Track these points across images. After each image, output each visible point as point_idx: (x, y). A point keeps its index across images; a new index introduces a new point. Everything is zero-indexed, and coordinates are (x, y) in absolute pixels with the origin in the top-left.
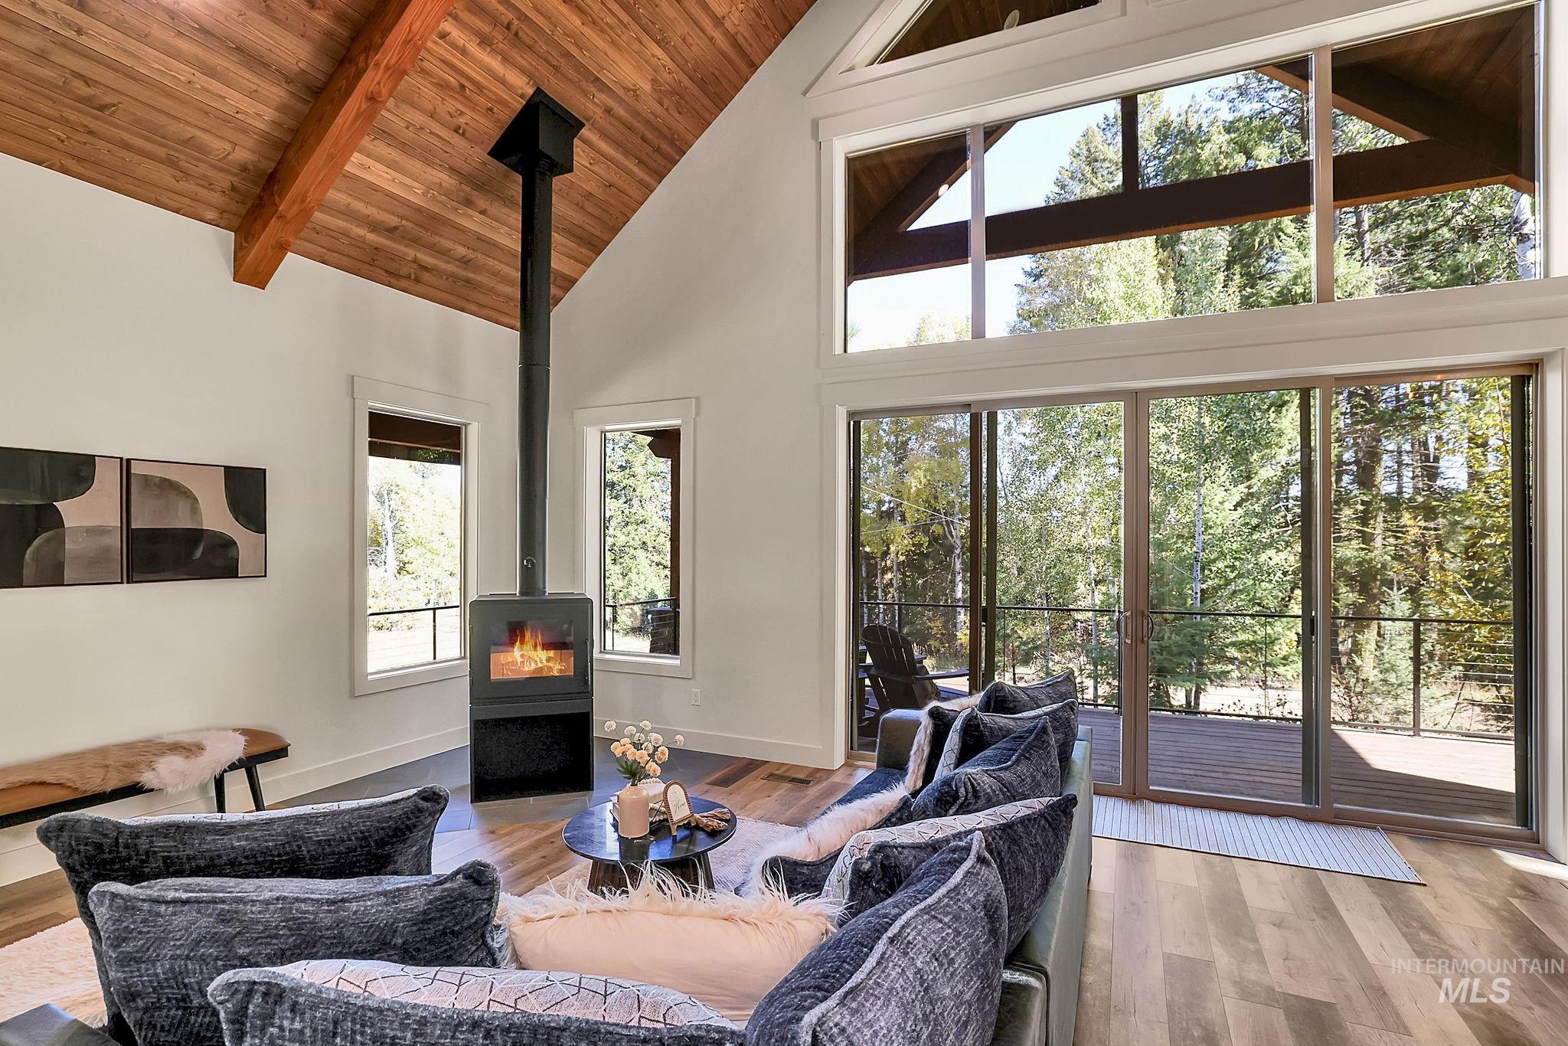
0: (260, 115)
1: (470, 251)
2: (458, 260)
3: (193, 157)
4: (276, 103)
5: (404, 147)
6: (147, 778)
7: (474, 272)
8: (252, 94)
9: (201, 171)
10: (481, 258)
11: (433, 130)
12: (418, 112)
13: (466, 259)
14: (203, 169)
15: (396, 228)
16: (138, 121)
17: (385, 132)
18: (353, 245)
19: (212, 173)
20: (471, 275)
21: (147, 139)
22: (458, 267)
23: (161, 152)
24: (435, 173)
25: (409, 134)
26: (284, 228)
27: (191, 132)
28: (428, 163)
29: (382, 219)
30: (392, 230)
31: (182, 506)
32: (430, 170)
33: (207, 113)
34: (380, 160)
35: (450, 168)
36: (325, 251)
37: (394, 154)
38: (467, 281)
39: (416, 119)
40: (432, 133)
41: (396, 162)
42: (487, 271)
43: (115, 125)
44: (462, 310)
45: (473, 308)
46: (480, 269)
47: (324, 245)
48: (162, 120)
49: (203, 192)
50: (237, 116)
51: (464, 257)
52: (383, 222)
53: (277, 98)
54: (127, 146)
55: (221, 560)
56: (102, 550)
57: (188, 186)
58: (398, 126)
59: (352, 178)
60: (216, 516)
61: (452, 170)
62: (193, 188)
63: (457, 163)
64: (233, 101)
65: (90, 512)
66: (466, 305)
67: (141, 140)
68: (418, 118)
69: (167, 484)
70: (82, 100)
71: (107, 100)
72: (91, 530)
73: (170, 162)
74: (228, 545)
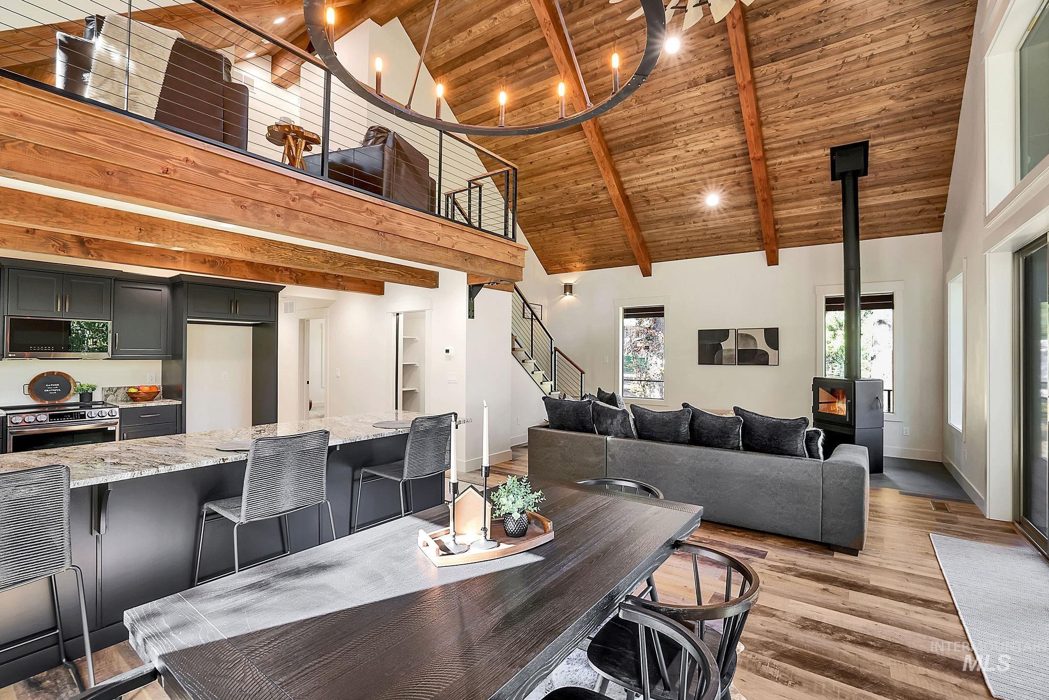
0: (751, 218)
3: (744, 237)
5: (797, 199)
8: (745, 215)
12: (792, 188)
14: (748, 239)
16: (728, 236)
19: (750, 238)
23: (736, 240)
25: (795, 195)
27: (739, 232)
28: (810, 198)
29: (810, 224)
30: (817, 225)
31: (752, 342)
32: (813, 200)
33: (739, 226)
34: (793, 208)
35: (820, 195)
37: (795, 204)
38: (870, 226)
40: (803, 190)
43: (724, 240)
44: (879, 237)
45: (885, 234)
48: (731, 233)
50: (746, 222)
54: (729, 243)
55: (763, 360)
56: (732, 355)
57: (747, 244)
58: (789, 195)
59: (786, 218)
60: (762, 345)
61: (822, 195)
62: (749, 244)
63: (823, 191)
64: (742, 219)
65: (728, 345)
66: (879, 235)
67: (731, 240)
68: (794, 189)
69: (747, 336)
70: (716, 238)
71: (720, 235)
72: (729, 350)
73: (741, 241)
74: (766, 354)
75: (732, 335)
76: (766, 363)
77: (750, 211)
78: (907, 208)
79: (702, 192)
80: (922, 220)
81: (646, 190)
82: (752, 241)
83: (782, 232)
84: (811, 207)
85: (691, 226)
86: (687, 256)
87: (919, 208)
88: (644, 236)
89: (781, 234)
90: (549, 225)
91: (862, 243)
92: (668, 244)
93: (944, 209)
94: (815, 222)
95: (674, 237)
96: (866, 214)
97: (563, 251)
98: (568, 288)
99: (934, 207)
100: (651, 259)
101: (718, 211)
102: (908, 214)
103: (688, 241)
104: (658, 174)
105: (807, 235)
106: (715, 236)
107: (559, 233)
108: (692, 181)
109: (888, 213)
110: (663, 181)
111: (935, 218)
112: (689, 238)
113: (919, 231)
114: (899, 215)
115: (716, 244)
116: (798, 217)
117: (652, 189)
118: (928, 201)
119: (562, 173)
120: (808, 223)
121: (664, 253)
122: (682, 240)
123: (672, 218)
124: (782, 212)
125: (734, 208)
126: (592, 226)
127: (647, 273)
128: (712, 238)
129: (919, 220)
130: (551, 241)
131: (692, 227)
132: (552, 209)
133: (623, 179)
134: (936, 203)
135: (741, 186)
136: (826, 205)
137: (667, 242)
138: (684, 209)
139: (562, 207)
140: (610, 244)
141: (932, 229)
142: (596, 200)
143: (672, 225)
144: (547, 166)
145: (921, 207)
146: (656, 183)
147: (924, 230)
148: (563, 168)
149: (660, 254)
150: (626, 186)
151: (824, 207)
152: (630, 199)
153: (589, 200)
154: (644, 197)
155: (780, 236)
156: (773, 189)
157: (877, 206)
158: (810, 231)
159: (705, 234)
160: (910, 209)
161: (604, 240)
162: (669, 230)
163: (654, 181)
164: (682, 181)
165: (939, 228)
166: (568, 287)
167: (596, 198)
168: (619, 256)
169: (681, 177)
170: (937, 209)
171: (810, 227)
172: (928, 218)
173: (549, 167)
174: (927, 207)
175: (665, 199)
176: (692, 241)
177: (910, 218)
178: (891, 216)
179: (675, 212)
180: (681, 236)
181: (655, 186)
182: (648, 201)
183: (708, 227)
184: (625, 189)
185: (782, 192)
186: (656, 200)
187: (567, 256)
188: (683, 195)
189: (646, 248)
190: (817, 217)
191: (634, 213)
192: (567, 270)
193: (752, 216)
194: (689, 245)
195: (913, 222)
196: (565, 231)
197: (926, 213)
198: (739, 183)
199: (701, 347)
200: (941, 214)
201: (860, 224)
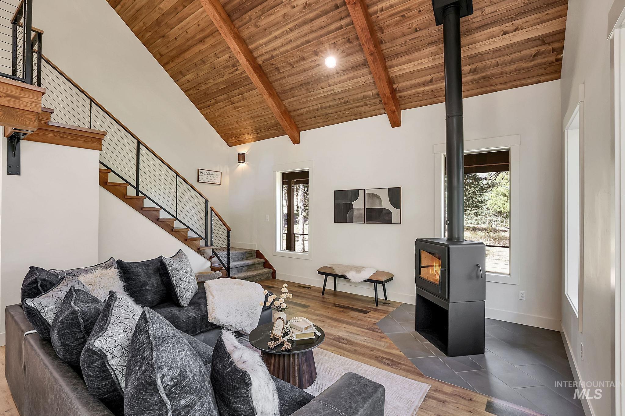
0: (369, 79)
1: (471, 66)
2: (470, 73)
3: (368, 100)
4: (368, 73)
5: (407, 53)
6: (348, 275)
7: (482, 72)
8: (363, 76)
9: (372, 102)
10: (480, 65)
11: (409, 39)
12: (399, 39)
13: (472, 70)
14: (372, 101)
15: (432, 79)
16: (354, 100)
17: (397, 54)
18: (424, 95)
19: (374, 101)
20: (483, 74)
21: (358, 103)
22: (472, 75)
23: (362, 104)
24: (425, 51)
25: (404, 48)
26: (389, 106)
27: (362, 95)
28: (419, 50)
29: (424, 80)
30: (431, 81)
31: (377, 201)
32: (422, 52)
33: (360, 88)
34: (405, 63)
35: (428, 44)
36: (417, 102)
37: (406, 58)
38: (484, 78)
39: (401, 42)
40: (410, 40)
41: (409, 59)
42: (490, 67)
43: (351, 104)
44: (495, 91)
45: (500, 87)
46: (485, 68)
47: (416, 101)
48: (356, 96)
49: (376, 107)
50: (365, 83)
51: (471, 69)
52: (425, 81)
53: (367, 71)
54: (357, 107)
55: (387, 218)
56: (361, 214)
57: (373, 107)
58: (398, 49)
59: (402, 76)
60: (386, 204)
61: (430, 44)
62: (374, 107)
63: (429, 40)
64: (362, 80)
65: (358, 204)
66: (494, 88)
67: (358, 104)
68: (401, 41)
69: (374, 195)
70: (344, 103)
71: (347, 100)
72: (359, 209)
73: (366, 105)
74: (389, 213)
75: (361, 194)
76: (390, 222)
77: (365, 70)
78: (520, 51)
79: (320, 54)
80: (539, 65)
81: (272, 57)
82: (376, 104)
83: (401, 91)
84: (422, 61)
85: (320, 91)
86: (326, 123)
87: (533, 51)
88: (287, 105)
89: (400, 94)
90: (213, 101)
91: (466, 101)
92: (307, 112)
93: (561, 50)
94: (428, 78)
95: (310, 104)
96: (478, 64)
97: (231, 124)
98: (242, 158)
99: (550, 48)
100: (298, 128)
101: (337, 73)
102: (521, 59)
103: (322, 108)
104: (276, 38)
105: (424, 93)
106: (343, 101)
107: (223, 108)
108: (308, 42)
109: (500, 60)
110: (282, 46)
111: (552, 63)
112: (322, 105)
113: (536, 79)
114: (512, 62)
115: (346, 109)
116: (412, 73)
117: (277, 55)
118: (542, 40)
119: (201, 47)
120: (423, 79)
121: (306, 121)
122: (317, 107)
123: (302, 85)
124: (396, 69)
125: (352, 68)
126: (244, 99)
127: (296, 141)
128: (341, 103)
129: (534, 66)
130: (220, 116)
131: (321, 93)
132: (209, 85)
133: (251, 47)
134: (553, 42)
135: (351, 42)
136: (437, 56)
137: (305, 110)
138: (310, 73)
139: (216, 82)
140: (263, 116)
141: (549, 77)
142: (237, 72)
143: (304, 92)
144: (188, 40)
145: (536, 49)
146: (278, 48)
147: (542, 78)
148: (201, 41)
149: (304, 123)
150: (255, 54)
151: (434, 59)
152: (263, 68)
153: (232, 73)
154: (273, 64)
155: (400, 97)
156: (382, 42)
157: (488, 53)
158: (426, 88)
159: (334, 100)
160: (524, 53)
161: (257, 112)
162: (303, 98)
163: (275, 46)
164: (298, 42)
165: (557, 75)
166: (242, 156)
167: (236, 70)
168: (273, 126)
169: (297, 39)
170: (554, 50)
171: (424, 84)
172: (544, 63)
173: (190, 42)
174: (543, 48)
175: (291, 65)
176: (326, 108)
177: (524, 65)
178: (505, 64)
179: (303, 78)
180: (315, 103)
181: (278, 52)
182: (277, 69)
183: (335, 91)
184: (256, 58)
185: (391, 45)
186: (284, 67)
187: (236, 129)
188: (303, 59)
189: (290, 117)
190: (430, 71)
191: (271, 83)
192: (241, 142)
193: (370, 77)
194: (324, 111)
195: (529, 69)
196: (226, 106)
197: (542, 56)
198: (349, 39)
199: (337, 206)
200: (558, 57)
201: (462, 79)
